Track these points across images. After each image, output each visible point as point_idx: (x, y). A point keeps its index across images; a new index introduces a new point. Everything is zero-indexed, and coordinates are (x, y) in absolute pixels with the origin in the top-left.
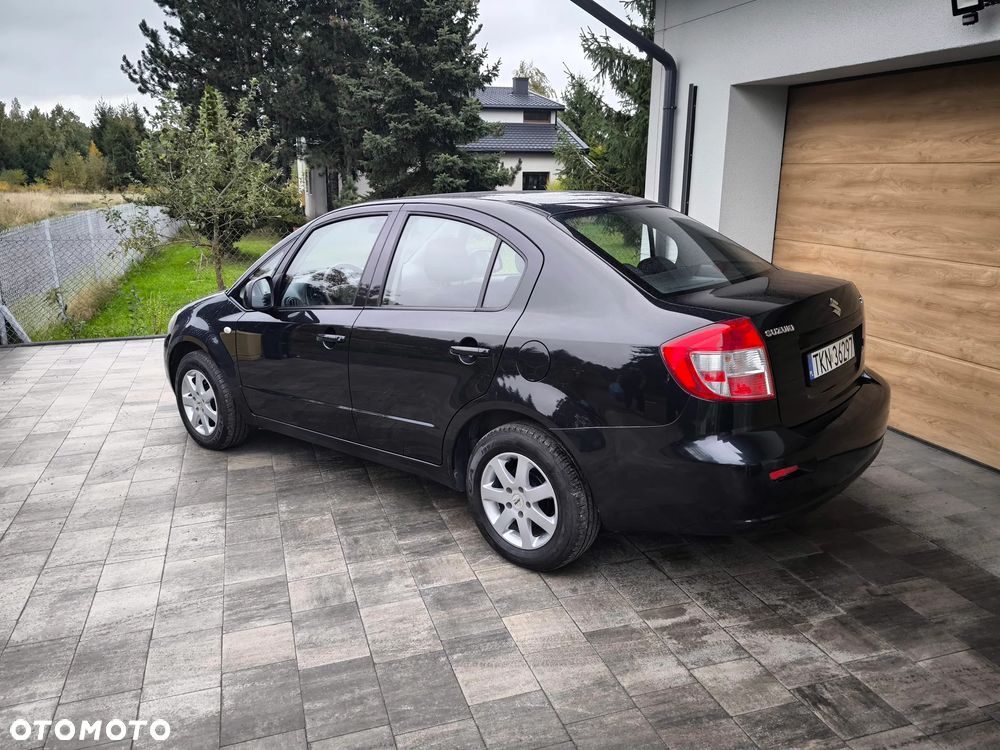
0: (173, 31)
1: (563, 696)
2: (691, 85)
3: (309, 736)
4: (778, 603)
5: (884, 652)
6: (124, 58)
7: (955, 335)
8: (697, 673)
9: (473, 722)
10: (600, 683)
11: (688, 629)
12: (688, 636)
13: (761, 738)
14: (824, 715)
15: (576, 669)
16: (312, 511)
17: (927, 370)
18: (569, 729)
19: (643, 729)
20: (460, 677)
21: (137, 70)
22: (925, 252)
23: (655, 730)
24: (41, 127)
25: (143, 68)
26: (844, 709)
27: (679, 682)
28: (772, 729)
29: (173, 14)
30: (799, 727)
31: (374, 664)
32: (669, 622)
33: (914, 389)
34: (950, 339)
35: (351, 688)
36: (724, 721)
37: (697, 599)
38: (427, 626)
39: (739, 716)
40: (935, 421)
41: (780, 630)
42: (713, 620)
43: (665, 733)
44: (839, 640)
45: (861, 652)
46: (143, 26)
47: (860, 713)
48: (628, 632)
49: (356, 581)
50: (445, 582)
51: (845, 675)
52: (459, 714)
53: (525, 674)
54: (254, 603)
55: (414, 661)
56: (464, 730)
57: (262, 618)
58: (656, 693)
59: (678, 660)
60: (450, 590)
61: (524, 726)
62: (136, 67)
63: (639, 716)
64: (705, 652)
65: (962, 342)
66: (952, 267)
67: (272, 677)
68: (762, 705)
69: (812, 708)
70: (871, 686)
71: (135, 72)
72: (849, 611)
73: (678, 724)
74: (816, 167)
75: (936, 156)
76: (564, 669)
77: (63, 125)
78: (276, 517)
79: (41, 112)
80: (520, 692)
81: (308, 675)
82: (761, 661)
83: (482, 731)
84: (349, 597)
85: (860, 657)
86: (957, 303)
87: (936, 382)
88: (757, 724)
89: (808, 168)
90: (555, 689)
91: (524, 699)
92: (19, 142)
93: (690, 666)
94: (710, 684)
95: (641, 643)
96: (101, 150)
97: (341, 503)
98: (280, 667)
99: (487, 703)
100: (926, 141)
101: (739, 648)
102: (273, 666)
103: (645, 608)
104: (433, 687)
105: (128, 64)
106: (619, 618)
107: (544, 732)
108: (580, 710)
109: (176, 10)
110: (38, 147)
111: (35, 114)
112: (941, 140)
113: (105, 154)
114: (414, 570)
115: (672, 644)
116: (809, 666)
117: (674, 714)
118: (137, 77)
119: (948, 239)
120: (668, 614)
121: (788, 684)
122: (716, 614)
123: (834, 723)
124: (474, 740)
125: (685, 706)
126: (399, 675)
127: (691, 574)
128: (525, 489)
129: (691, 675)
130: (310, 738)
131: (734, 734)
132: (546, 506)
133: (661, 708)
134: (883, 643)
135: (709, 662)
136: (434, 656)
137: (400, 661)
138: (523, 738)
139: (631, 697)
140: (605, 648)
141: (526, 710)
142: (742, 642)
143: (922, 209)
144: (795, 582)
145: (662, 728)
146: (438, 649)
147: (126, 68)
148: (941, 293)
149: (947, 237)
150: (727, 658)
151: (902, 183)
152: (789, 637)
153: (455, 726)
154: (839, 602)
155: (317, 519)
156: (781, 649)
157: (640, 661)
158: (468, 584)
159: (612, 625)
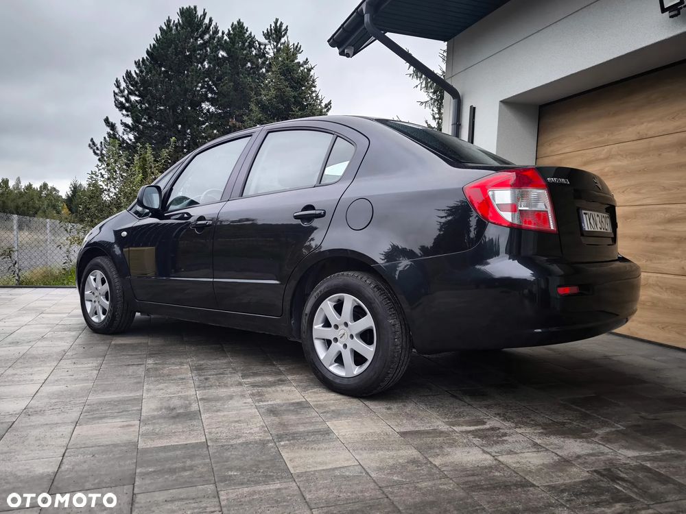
0: (126, 125)
1: (380, 469)
2: (471, 107)
3: (135, 489)
4: (565, 421)
5: (665, 451)
6: (92, 140)
7: (677, 258)
8: (500, 458)
9: (294, 484)
10: (414, 461)
11: (489, 433)
12: (490, 437)
13: (568, 501)
14: (624, 487)
15: (392, 453)
16: (173, 363)
17: (657, 288)
18: (386, 490)
19: (455, 492)
20: (285, 455)
21: (99, 147)
22: (649, 201)
23: (468, 493)
24: (33, 195)
25: (103, 146)
26: (641, 484)
27: (486, 463)
28: (577, 495)
29: (128, 115)
30: (603, 494)
31: (208, 446)
32: (472, 428)
33: (648, 304)
34: (673, 261)
35: (184, 460)
36: (531, 489)
37: (495, 417)
38: (258, 425)
39: (545, 486)
40: (667, 327)
41: (570, 436)
42: (510, 429)
43: (477, 495)
44: (623, 443)
45: (647, 451)
46: (107, 121)
47: (657, 487)
48: (437, 433)
49: (201, 399)
50: (278, 401)
51: (635, 464)
52: (282, 478)
53: (345, 454)
54: (109, 409)
55: (245, 445)
56: (286, 488)
57: (115, 417)
58: (465, 470)
59: (483, 450)
60: (282, 406)
61: (343, 487)
62: (99, 146)
63: (451, 484)
64: (506, 447)
65: (683, 262)
66: (669, 208)
67: (112, 452)
68: (565, 480)
69: (611, 483)
70: (663, 471)
71: (97, 149)
72: (628, 427)
73: (487, 489)
74: (562, 156)
75: (651, 133)
76: (381, 453)
77: (47, 195)
78: (143, 366)
79: (33, 186)
80: (340, 466)
81: (146, 451)
82: (558, 453)
83: (302, 489)
84: (194, 407)
85: (646, 453)
86: (677, 234)
87: (665, 296)
88: (563, 491)
89: (555, 158)
90: (372, 464)
91: (343, 470)
92: (15, 204)
93: (494, 454)
94: (514, 465)
95: (449, 439)
96: (70, 210)
97: (198, 360)
98: (121, 446)
99: (309, 472)
100: (643, 123)
101: (535, 445)
102: (115, 445)
103: (450, 420)
104: (259, 461)
105: (94, 144)
106: (428, 425)
107: (362, 492)
108: (396, 478)
109: (129, 113)
110: (28, 208)
111: (29, 187)
112: (653, 121)
113: (72, 213)
114: (253, 395)
115: (476, 441)
116: (602, 457)
117: (483, 483)
118: (98, 152)
119: (665, 189)
120: (470, 423)
121: (585, 467)
122: (513, 425)
123: (636, 493)
124: (294, 495)
125: (493, 478)
126: (229, 453)
127: (487, 403)
128: (349, 323)
129: (496, 459)
130: (136, 491)
131: (542, 497)
132: (366, 336)
133: (471, 479)
134: (663, 446)
135: (510, 452)
136: (263, 443)
137: (232, 445)
138: (341, 495)
139: (442, 471)
140: (417, 441)
141: (347, 478)
142: (539, 441)
143: (643, 171)
144: (576, 410)
145: (473, 491)
146: (268, 438)
147: (92, 146)
148: (663, 228)
149: (664, 188)
150: (527, 450)
151: (626, 155)
152: (579, 440)
153: (278, 486)
154: (618, 422)
155: (177, 367)
156: (573, 447)
157: (449, 450)
158: (298, 403)
159: (422, 429)
